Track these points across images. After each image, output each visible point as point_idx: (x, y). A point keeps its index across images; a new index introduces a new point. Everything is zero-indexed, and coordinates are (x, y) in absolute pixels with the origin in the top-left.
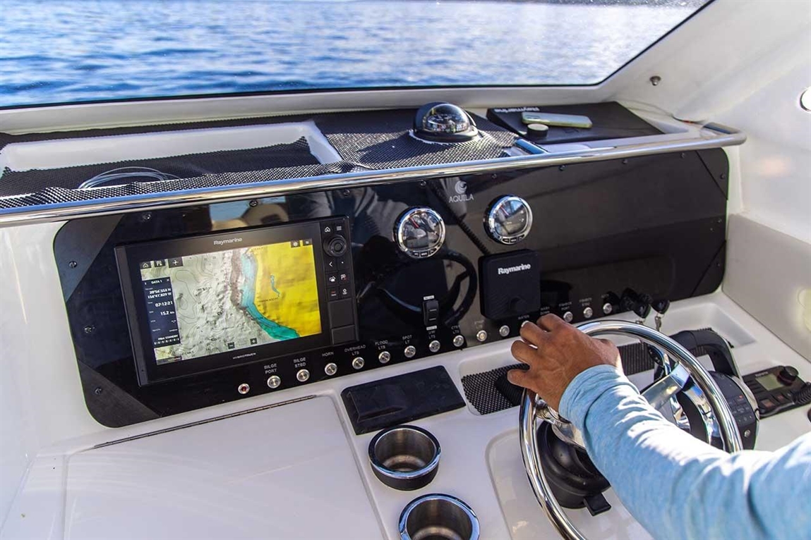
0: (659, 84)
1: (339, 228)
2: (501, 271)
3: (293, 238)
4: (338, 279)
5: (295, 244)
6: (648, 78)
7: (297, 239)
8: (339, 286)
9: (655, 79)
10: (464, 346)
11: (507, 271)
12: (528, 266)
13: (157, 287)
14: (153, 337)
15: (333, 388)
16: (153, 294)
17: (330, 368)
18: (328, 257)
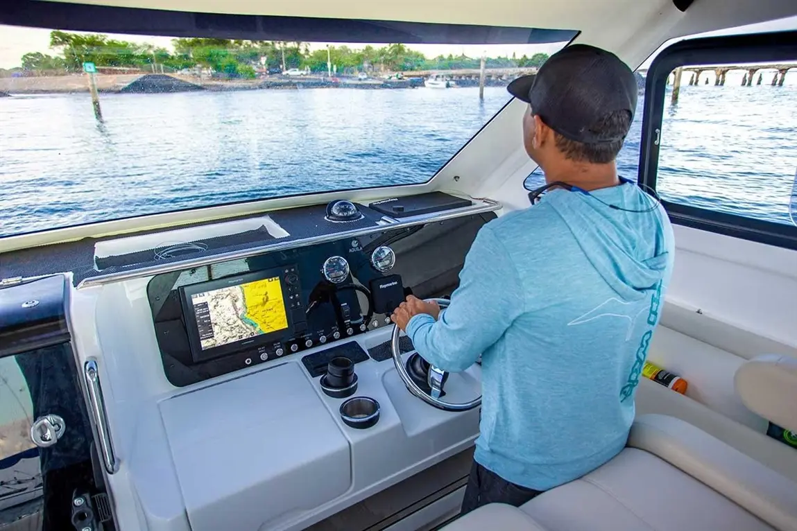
0: (460, 180)
1: (293, 270)
2: (381, 286)
3: (269, 277)
4: (294, 297)
5: (270, 280)
6: (453, 177)
7: (271, 277)
8: (295, 300)
9: (456, 178)
10: (367, 330)
11: (385, 286)
12: (396, 283)
13: (200, 307)
14: (200, 335)
15: (297, 358)
16: (198, 311)
17: (294, 347)
18: (288, 285)
